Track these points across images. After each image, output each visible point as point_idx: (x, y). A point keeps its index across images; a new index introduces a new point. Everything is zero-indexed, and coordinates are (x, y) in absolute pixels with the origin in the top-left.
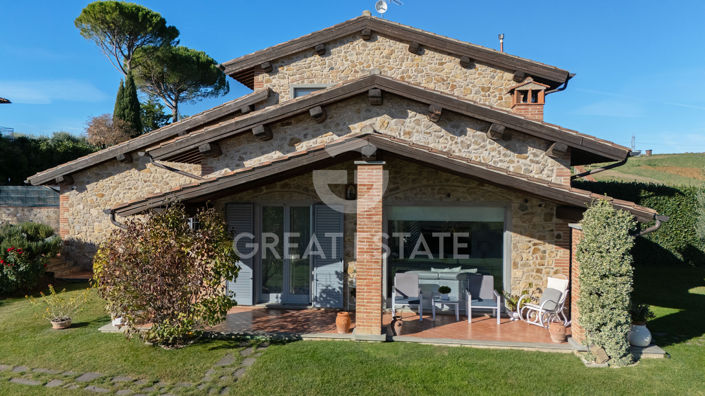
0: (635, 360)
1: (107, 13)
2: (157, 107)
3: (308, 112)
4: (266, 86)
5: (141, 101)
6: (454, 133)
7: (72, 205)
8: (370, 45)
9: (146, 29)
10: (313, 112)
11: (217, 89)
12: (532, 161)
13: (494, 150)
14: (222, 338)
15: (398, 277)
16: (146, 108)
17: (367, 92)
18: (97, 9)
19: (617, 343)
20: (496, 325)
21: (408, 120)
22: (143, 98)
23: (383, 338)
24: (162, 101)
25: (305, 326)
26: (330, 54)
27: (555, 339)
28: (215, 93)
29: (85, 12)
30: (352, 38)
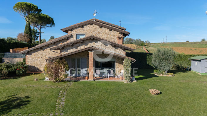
1: (22, 6)
2: (35, 30)
4: (71, 34)
5: (31, 28)
7: (28, 58)
9: (33, 10)
10: (81, 42)
11: (52, 25)
12: (119, 50)
13: (113, 49)
14: (66, 81)
16: (32, 30)
17: (91, 38)
18: (20, 4)
19: (129, 79)
22: (32, 28)
23: (93, 80)
24: (37, 28)
25: (80, 79)
26: (84, 27)
27: (121, 80)
28: (51, 26)
29: (16, 5)
30: (88, 24)
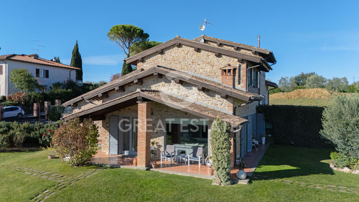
0: (233, 183)
1: (119, 30)
3: (133, 82)
6: (188, 89)
8: (180, 49)
9: (134, 35)
10: (135, 82)
12: (217, 100)
13: (203, 96)
15: (168, 146)
17: (153, 74)
18: (115, 29)
19: (223, 176)
20: (198, 168)
21: (171, 84)
23: (145, 169)
26: (165, 54)
27: (209, 173)
29: (111, 30)
30: (173, 46)
